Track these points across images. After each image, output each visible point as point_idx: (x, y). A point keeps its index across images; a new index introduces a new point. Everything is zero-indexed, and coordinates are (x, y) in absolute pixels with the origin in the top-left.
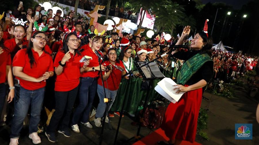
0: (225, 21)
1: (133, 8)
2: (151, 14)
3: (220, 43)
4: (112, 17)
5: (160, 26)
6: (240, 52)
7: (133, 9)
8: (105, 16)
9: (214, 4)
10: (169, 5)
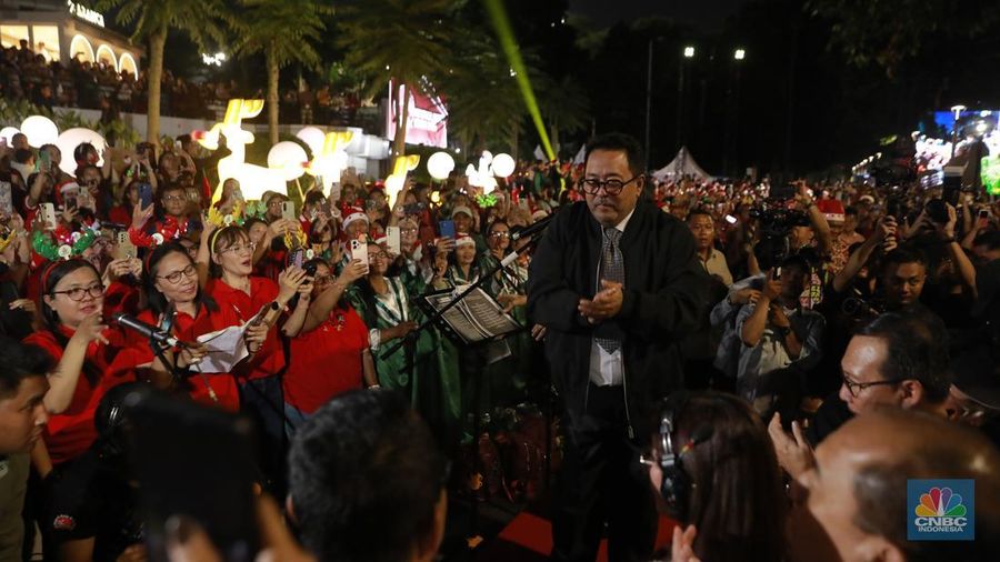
0: (681, 79)
1: (361, 82)
2: (429, 95)
3: (680, 156)
4: (293, 126)
5: (469, 132)
6: (749, 171)
7: (363, 85)
8: (266, 127)
9: (636, 25)
10: (486, 54)
